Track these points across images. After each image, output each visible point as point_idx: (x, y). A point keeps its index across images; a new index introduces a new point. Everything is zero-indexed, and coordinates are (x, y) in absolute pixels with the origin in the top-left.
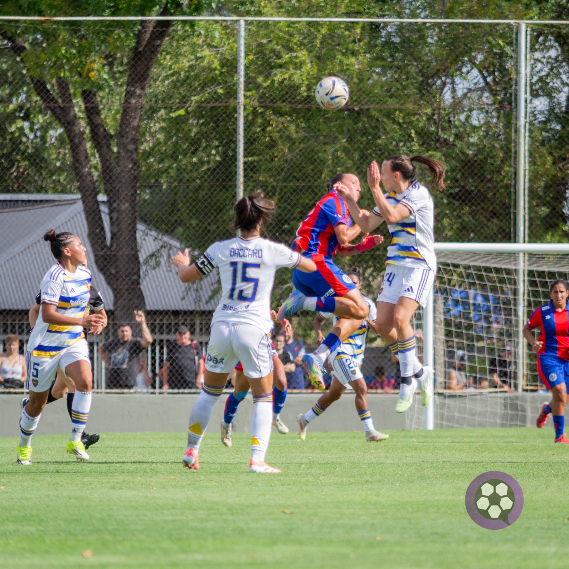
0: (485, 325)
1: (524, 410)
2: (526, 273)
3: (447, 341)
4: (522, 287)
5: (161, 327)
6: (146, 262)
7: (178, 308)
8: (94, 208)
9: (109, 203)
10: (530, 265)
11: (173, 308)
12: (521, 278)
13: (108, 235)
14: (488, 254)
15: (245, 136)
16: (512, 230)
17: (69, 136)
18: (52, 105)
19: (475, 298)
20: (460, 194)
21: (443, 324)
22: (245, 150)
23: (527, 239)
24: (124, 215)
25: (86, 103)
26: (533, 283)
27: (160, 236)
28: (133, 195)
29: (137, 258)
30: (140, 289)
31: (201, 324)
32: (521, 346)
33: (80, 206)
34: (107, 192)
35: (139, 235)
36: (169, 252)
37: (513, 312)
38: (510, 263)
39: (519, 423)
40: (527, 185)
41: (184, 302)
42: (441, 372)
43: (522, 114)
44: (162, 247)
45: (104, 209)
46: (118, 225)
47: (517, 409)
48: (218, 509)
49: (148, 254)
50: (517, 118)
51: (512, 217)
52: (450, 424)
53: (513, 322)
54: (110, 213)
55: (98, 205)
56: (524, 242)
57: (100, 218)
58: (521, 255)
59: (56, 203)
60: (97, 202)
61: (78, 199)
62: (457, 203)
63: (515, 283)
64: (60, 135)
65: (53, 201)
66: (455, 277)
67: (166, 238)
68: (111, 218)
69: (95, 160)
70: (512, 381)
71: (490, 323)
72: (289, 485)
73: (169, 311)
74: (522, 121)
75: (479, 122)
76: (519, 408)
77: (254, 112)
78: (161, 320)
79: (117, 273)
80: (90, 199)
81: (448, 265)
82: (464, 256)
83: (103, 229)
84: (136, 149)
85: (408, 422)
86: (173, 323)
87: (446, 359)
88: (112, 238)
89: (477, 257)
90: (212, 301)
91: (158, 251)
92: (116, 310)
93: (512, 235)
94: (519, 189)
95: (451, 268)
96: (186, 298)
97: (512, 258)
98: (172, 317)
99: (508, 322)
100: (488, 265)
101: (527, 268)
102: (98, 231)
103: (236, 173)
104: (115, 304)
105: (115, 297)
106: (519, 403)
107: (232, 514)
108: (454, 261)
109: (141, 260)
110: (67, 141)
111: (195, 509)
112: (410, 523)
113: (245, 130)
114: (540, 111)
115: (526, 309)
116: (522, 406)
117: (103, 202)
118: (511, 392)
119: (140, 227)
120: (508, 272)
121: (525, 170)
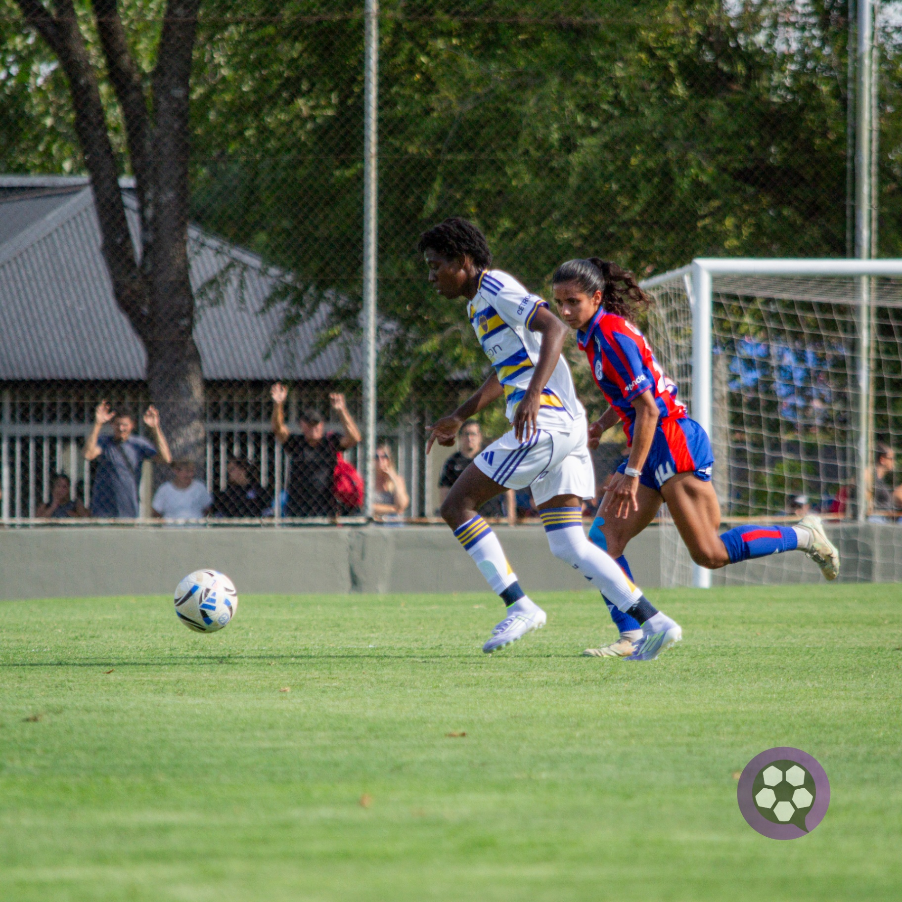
0: (799, 402)
1: (869, 553)
2: (873, 311)
3: (733, 432)
4: (866, 337)
5: (231, 409)
6: (202, 293)
7: (258, 377)
8: (114, 200)
9: (139, 191)
10: (880, 297)
11: (250, 375)
12: (864, 320)
13: (138, 249)
14: (806, 279)
15: (380, 73)
16: (848, 236)
17: (69, 74)
18: (40, 19)
19: (781, 357)
20: (756, 173)
21: (725, 402)
22: (380, 96)
23: (874, 251)
24: (166, 213)
25: (99, 17)
26: (884, 330)
27: (226, 248)
28: (181, 177)
29: (188, 289)
30: (192, 342)
31: (300, 403)
32: (863, 439)
33: (87, 196)
34: (136, 172)
35: (191, 247)
36: (242, 275)
37: (849, 381)
38: (844, 294)
39: (859, 575)
40: (874, 158)
41: (268, 363)
42: (722, 485)
43: (867, 33)
44: (231, 265)
45: (130, 202)
46: (156, 230)
47: (856, 551)
48: (350, 729)
49: (205, 279)
50: (857, 38)
51: (848, 212)
52: (737, 578)
53: (850, 398)
54: (141, 211)
55: (120, 194)
56: (870, 256)
57: (124, 219)
58: (865, 280)
59: (48, 192)
60: (119, 190)
61: (85, 185)
62: (751, 190)
63: (853, 328)
64: (54, 72)
65: (42, 188)
66: (747, 319)
67: (236, 253)
68: (143, 219)
69: (115, 115)
70: (848, 502)
71: (809, 399)
72: (468, 685)
73: (243, 381)
74: (866, 44)
75: (789, 46)
76: (860, 549)
77: (398, 30)
78: (230, 397)
79: (154, 314)
80: (107, 184)
81: (735, 298)
82: (763, 283)
83: (128, 236)
84: (187, 97)
85: (664, 573)
86: (251, 402)
87: (732, 464)
88: (145, 253)
89: (787, 284)
90: (317, 360)
91: (223, 273)
92: (150, 379)
93: (848, 246)
94: (860, 164)
95: (742, 304)
96: (273, 358)
97: (849, 286)
98: (250, 392)
99: (842, 397)
100: (807, 297)
101: (875, 303)
102: (119, 240)
103: (363, 137)
104: (150, 368)
105: (150, 356)
106: (860, 539)
107: (377, 737)
108: (747, 292)
109: (194, 290)
110: (66, 82)
111: (309, 729)
112: (690, 752)
113: (380, 62)
114: (896, 28)
115: (872, 375)
116: (865, 545)
117: (129, 190)
118: (845, 521)
119: (193, 232)
120: (842, 309)
121: (871, 131)
